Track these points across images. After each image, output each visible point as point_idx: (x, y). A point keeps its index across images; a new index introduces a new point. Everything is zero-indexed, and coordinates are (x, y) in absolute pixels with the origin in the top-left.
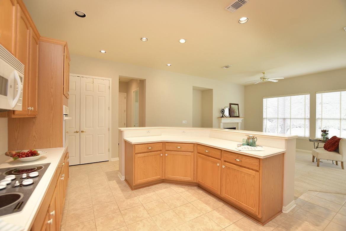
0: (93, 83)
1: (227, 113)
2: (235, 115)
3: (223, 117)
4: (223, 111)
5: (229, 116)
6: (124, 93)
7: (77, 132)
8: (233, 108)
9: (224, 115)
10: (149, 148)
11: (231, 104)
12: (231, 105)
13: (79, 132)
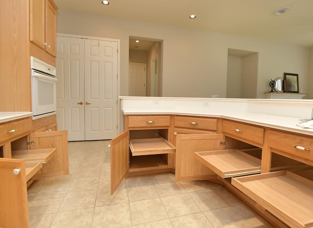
0: (99, 46)
1: (279, 86)
2: (293, 91)
3: (272, 91)
4: (273, 84)
5: (283, 91)
6: (144, 64)
7: (81, 104)
8: (289, 80)
9: (274, 89)
10: (149, 122)
11: (285, 74)
12: (287, 76)
13: (83, 104)
